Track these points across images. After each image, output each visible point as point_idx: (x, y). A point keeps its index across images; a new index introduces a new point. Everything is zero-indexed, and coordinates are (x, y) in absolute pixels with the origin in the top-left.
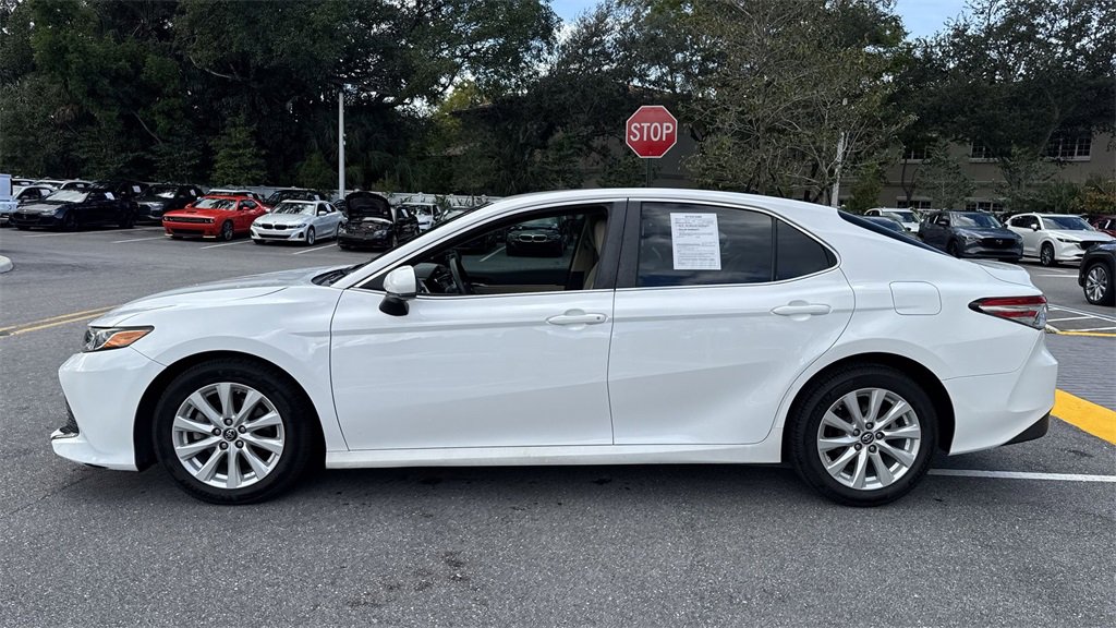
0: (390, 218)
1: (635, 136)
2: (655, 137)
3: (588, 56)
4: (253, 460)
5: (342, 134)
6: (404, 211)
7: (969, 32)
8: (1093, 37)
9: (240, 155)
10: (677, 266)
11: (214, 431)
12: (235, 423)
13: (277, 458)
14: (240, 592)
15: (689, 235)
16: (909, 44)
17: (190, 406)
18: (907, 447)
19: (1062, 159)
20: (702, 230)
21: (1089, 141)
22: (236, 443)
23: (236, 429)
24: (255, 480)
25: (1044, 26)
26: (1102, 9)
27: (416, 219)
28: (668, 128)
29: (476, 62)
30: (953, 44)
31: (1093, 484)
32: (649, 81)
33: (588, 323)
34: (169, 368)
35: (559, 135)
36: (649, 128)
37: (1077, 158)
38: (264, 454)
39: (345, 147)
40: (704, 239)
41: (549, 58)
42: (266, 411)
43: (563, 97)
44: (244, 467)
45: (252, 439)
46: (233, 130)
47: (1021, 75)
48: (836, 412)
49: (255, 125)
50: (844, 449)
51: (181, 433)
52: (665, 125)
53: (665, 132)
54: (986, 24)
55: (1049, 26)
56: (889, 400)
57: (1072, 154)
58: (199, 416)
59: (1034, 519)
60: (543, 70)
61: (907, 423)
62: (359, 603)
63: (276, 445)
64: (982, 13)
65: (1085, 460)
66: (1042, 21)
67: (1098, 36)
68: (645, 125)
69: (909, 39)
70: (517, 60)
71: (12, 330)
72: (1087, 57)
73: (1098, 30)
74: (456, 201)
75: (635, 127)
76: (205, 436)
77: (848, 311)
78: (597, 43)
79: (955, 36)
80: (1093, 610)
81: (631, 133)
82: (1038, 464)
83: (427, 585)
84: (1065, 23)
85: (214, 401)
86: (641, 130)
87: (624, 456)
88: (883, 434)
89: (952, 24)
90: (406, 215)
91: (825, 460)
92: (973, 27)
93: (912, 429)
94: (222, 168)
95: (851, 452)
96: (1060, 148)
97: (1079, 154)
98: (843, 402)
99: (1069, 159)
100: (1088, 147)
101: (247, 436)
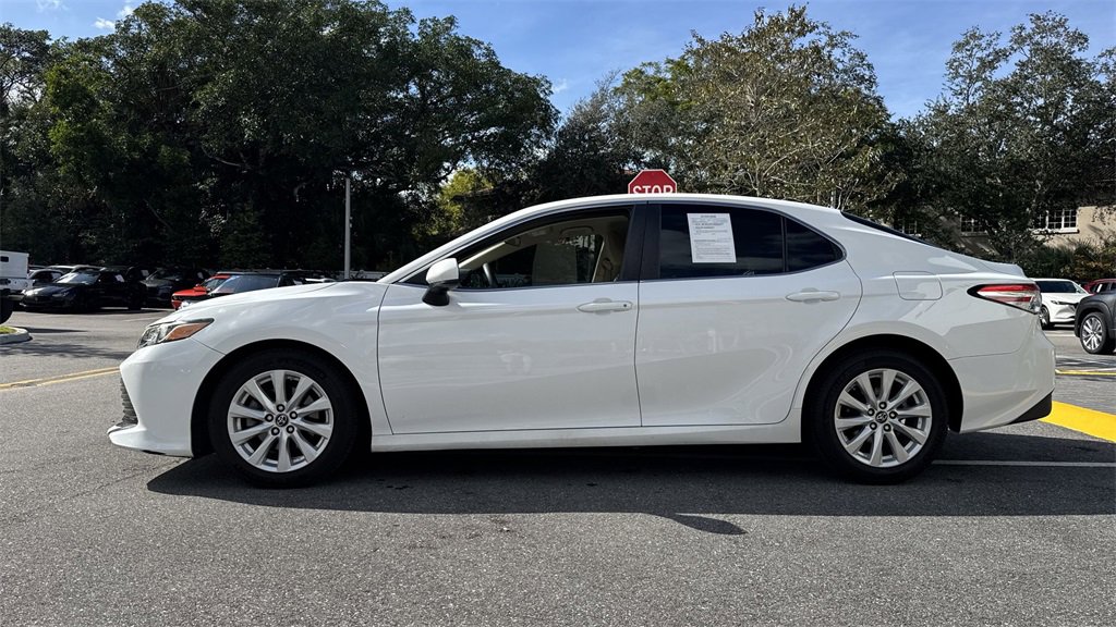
3: (585, 141)
4: (303, 445)
5: (348, 217)
7: (950, 113)
8: (1069, 114)
9: (247, 239)
10: (695, 260)
11: (266, 418)
12: (286, 409)
13: (327, 442)
14: (302, 541)
15: (706, 232)
16: (893, 125)
17: (245, 393)
18: (919, 426)
19: (1049, 231)
20: (716, 228)
21: (1074, 213)
22: (287, 429)
23: (288, 414)
24: (304, 464)
25: (1021, 104)
26: (1075, 87)
28: (668, 189)
29: (479, 148)
30: (935, 124)
31: (1099, 468)
32: (645, 163)
33: (615, 311)
34: (229, 357)
37: (1063, 229)
38: (313, 439)
39: (352, 230)
40: (718, 236)
41: (548, 143)
42: (316, 398)
44: (295, 451)
45: (303, 424)
46: (242, 215)
47: (1003, 151)
48: (851, 393)
49: (263, 210)
50: (860, 428)
51: (235, 419)
54: (965, 104)
55: (1026, 104)
56: (899, 381)
57: (1059, 226)
58: (253, 403)
59: (1045, 491)
60: (541, 154)
61: (918, 402)
62: (415, 547)
63: (325, 430)
64: (961, 94)
65: (1091, 453)
66: (1019, 100)
67: (1074, 113)
69: (893, 120)
70: (519, 145)
71: (38, 382)
72: (1065, 132)
73: (1073, 108)
76: (258, 422)
77: (856, 296)
78: (594, 129)
79: (936, 116)
80: (1106, 546)
82: (1046, 456)
83: (476, 535)
84: (1041, 102)
85: (268, 389)
87: (653, 437)
88: (895, 413)
89: (933, 105)
91: (842, 439)
92: (953, 107)
93: (924, 409)
94: (230, 251)
95: (867, 431)
96: (1047, 219)
97: (1066, 226)
98: (856, 383)
99: (1057, 230)
100: (1074, 219)
101: (298, 422)
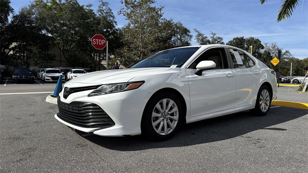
1: (94, 43)
2: (100, 43)
34: (153, 95)
36: (98, 41)
52: (103, 40)
53: (103, 42)
68: (97, 40)
75: (94, 40)
86: (96, 41)
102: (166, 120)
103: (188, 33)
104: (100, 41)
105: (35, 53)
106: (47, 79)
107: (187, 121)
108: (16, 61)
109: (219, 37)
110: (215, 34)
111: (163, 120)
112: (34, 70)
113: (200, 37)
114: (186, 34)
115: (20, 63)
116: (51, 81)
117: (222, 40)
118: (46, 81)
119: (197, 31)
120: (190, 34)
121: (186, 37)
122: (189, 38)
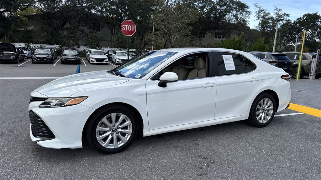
0: (15, 52)
1: (124, 29)
2: (130, 29)
4: (122, 137)
6: (19, 49)
10: (226, 70)
11: (109, 130)
12: (116, 126)
13: (130, 136)
17: (102, 122)
20: (230, 60)
21: (205, 35)
23: (117, 128)
24: (123, 144)
27: (23, 52)
28: (133, 27)
33: (211, 86)
34: (96, 110)
35: (68, 25)
36: (128, 27)
40: (231, 62)
43: (71, 13)
44: (119, 140)
51: (98, 132)
52: (132, 26)
53: (132, 28)
68: (127, 26)
74: (33, 46)
75: (124, 26)
76: (106, 132)
77: (262, 80)
81: (122, 28)
85: (110, 119)
86: (125, 27)
90: (20, 51)
97: (204, 38)
101: (120, 130)
102: (116, 134)
103: (246, 9)
104: (130, 27)
105: (87, 33)
106: (91, 61)
107: (144, 134)
108: (69, 41)
109: (285, 14)
110: (280, 10)
111: (112, 134)
112: (84, 50)
113: (262, 14)
114: (244, 10)
115: (71, 44)
116: (95, 62)
117: (289, 16)
118: (91, 62)
119: (257, 6)
120: (249, 10)
121: (244, 13)
122: (247, 15)
